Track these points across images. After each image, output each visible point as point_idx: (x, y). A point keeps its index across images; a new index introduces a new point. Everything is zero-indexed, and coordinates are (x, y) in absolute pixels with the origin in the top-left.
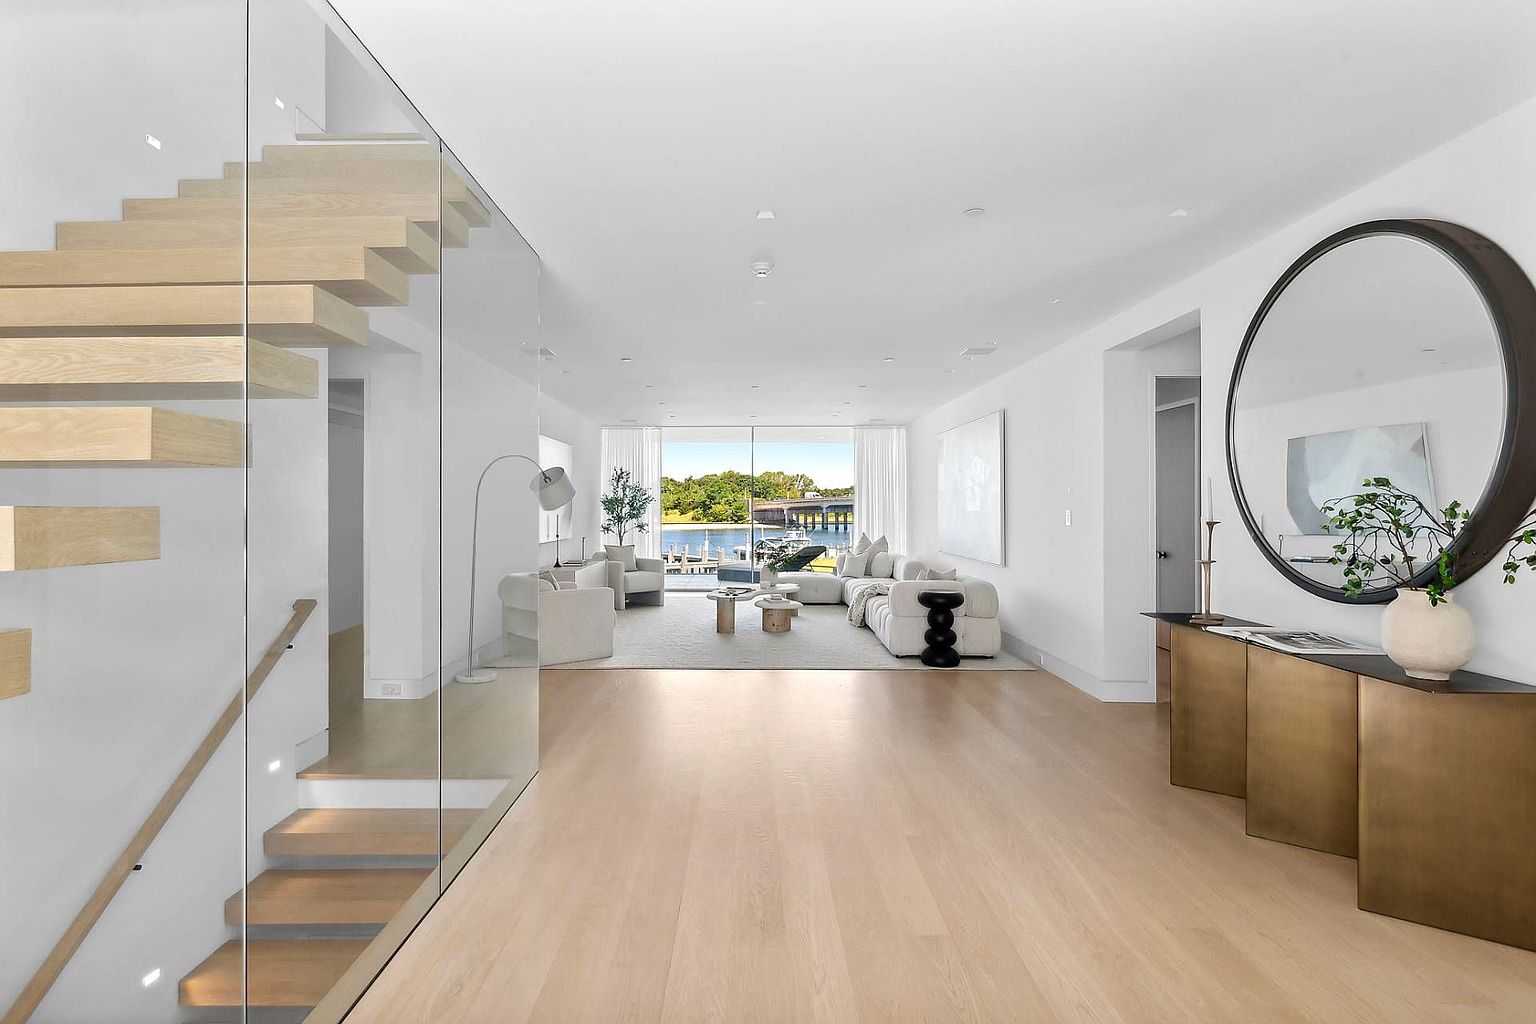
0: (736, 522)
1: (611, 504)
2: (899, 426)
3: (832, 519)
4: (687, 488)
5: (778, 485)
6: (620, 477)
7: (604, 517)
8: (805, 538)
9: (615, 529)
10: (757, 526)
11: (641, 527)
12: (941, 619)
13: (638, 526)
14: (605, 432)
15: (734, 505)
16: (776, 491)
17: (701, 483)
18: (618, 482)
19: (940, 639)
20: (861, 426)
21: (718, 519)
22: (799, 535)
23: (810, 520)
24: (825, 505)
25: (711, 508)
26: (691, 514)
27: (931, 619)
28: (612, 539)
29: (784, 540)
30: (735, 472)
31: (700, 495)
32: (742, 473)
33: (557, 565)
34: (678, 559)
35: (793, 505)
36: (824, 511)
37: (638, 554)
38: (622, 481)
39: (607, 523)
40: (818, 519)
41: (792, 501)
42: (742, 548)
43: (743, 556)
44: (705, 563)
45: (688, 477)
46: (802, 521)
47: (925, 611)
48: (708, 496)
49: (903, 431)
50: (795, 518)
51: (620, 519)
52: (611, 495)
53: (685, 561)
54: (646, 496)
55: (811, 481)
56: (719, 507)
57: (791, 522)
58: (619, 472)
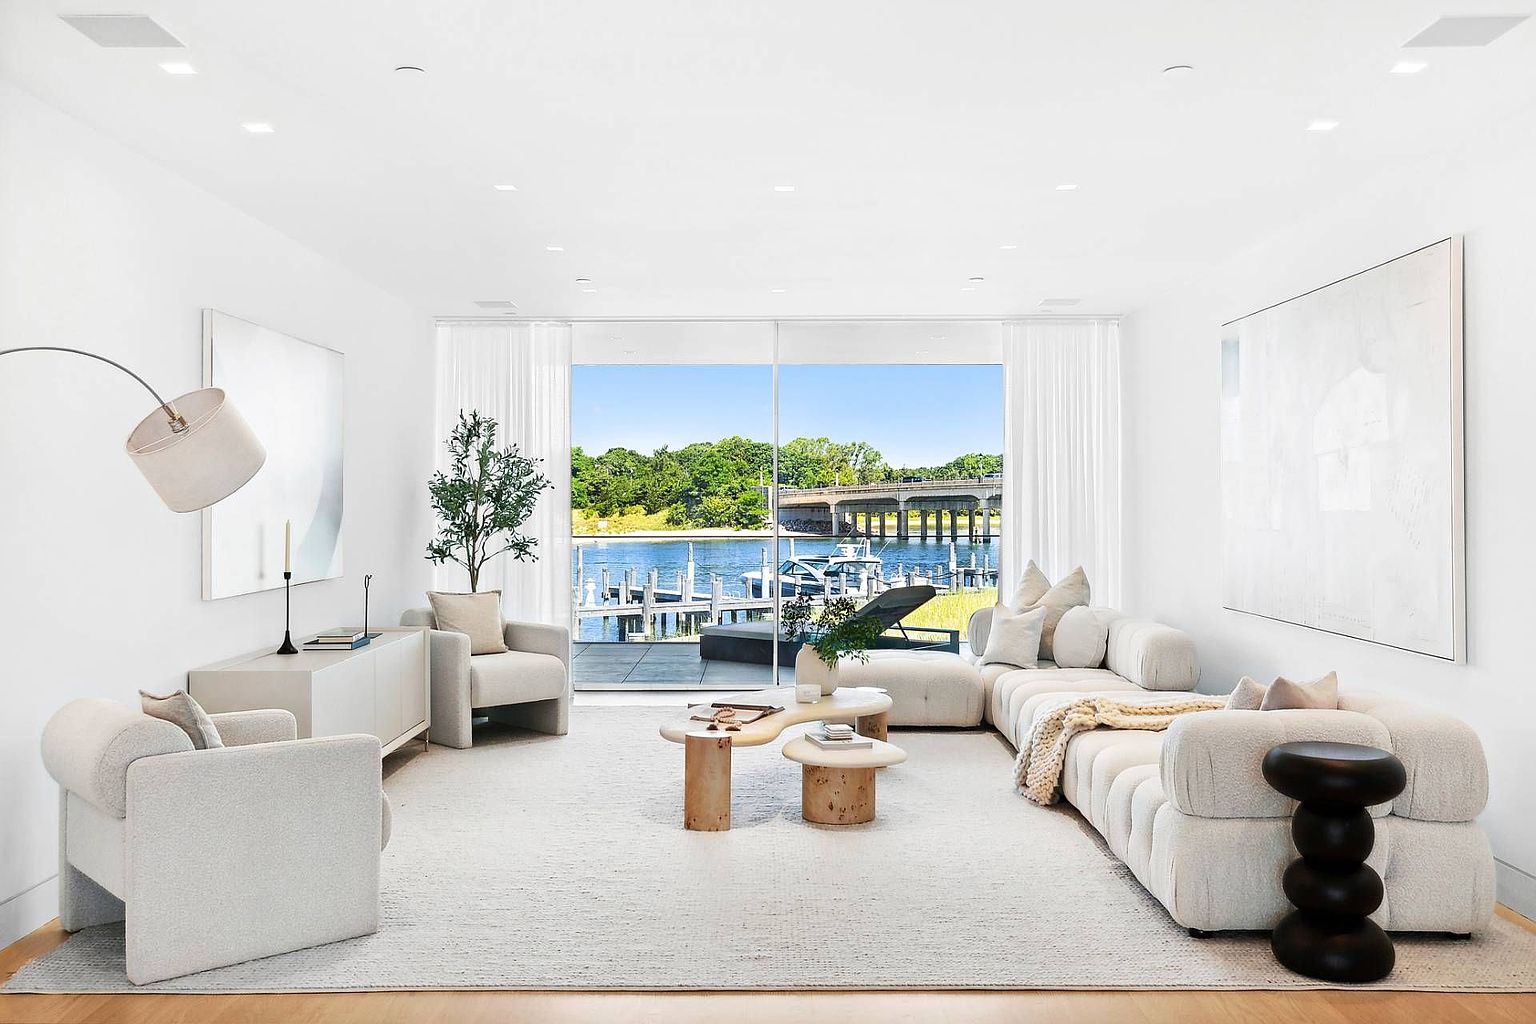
0: (745, 526)
1: (452, 496)
2: (1105, 320)
3: (915, 521)
4: (658, 467)
5: (819, 462)
6: (472, 432)
7: (436, 525)
8: (869, 557)
9: (460, 553)
10: (783, 532)
11: (521, 547)
12: (1335, 832)
13: (515, 545)
14: (443, 333)
15: (743, 496)
16: (815, 472)
17: (683, 458)
18: (467, 443)
19: (1336, 894)
20: (1021, 320)
21: (711, 521)
22: (861, 552)
23: (875, 522)
24: (903, 497)
25: (701, 502)
26: (664, 514)
27: (1304, 831)
28: (449, 577)
29: (832, 561)
30: (744, 439)
31: (683, 480)
32: (754, 441)
33: (287, 649)
34: (638, 597)
35: (845, 497)
36: (902, 507)
37: (512, 613)
38: (477, 444)
39: (442, 538)
40: (891, 521)
41: (846, 488)
42: (756, 575)
43: (757, 591)
44: (688, 606)
45: (659, 448)
46: (861, 526)
47: (1283, 805)
48: (696, 481)
49: (1114, 330)
50: (848, 519)
51: (470, 531)
52: (451, 475)
53: (649, 598)
54: (532, 476)
55: (877, 454)
56: (716, 500)
57: (843, 526)
58: (470, 421)
